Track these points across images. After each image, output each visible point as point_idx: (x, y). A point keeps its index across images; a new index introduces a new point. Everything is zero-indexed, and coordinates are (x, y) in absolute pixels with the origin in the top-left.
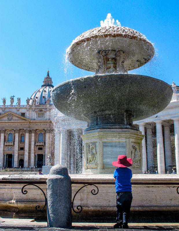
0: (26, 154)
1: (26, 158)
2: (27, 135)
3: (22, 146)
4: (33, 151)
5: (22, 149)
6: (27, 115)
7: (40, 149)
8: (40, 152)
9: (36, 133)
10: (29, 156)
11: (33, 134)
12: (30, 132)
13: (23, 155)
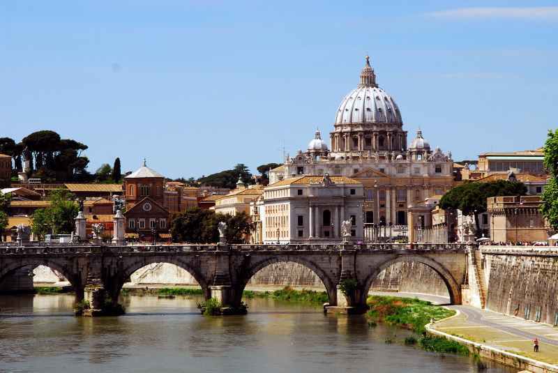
0: (388, 211)
1: (388, 216)
2: (388, 192)
3: (382, 204)
4: (394, 208)
5: (383, 206)
6: (387, 171)
7: (401, 206)
8: (401, 209)
9: (396, 190)
10: (391, 214)
11: (394, 191)
12: (391, 189)
13: (385, 212)
